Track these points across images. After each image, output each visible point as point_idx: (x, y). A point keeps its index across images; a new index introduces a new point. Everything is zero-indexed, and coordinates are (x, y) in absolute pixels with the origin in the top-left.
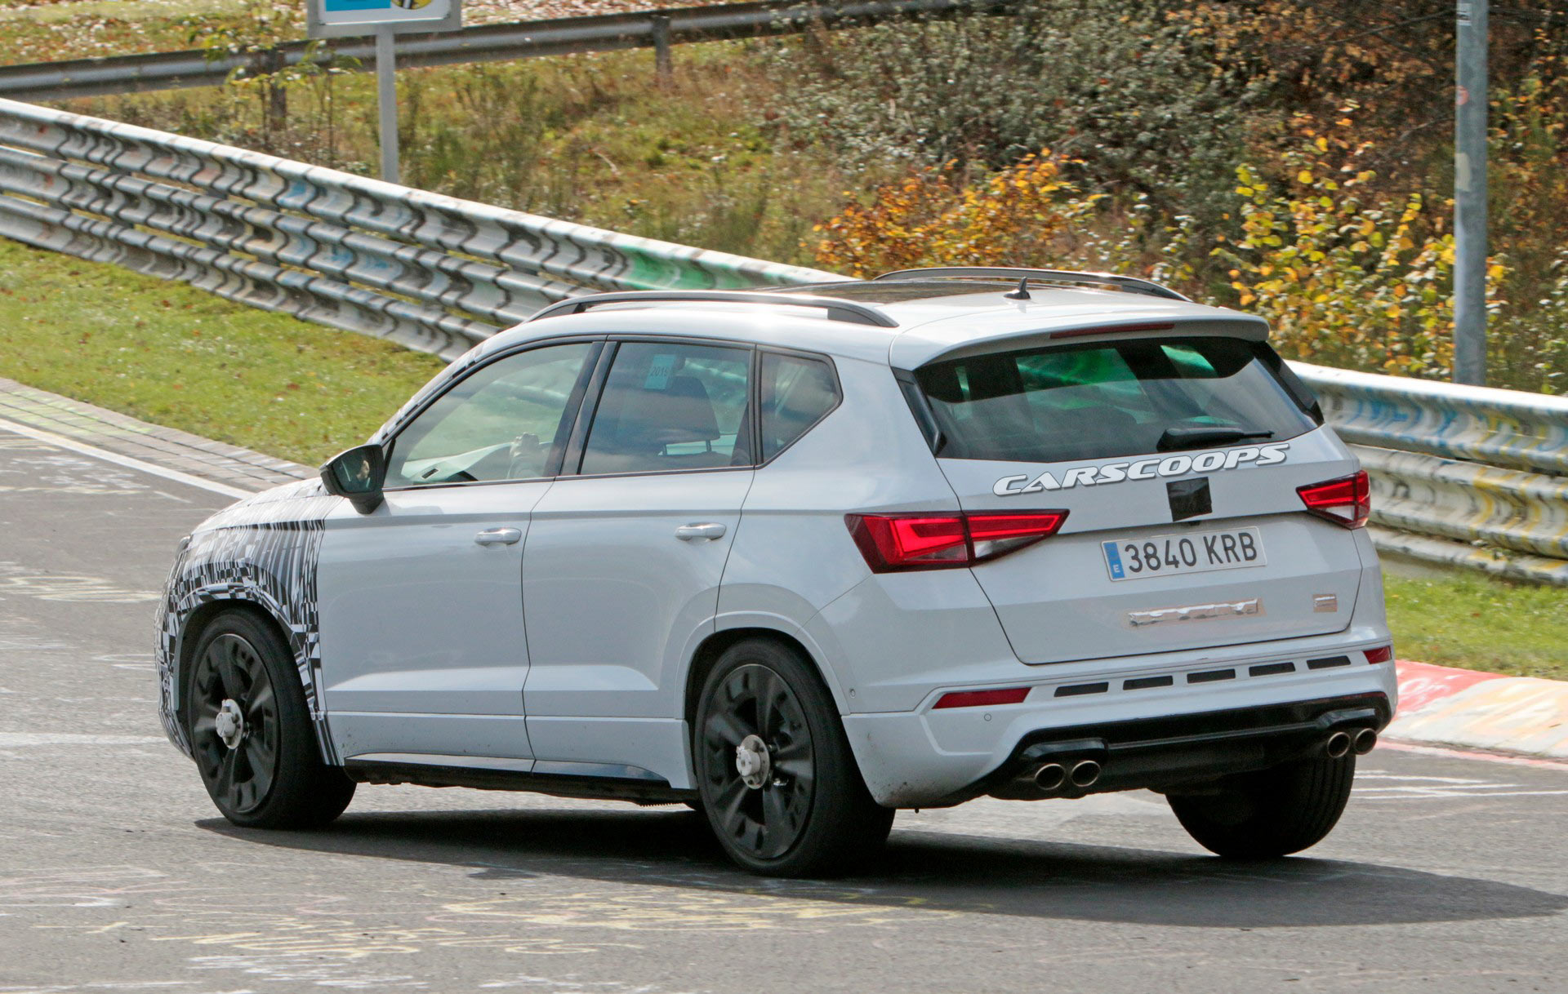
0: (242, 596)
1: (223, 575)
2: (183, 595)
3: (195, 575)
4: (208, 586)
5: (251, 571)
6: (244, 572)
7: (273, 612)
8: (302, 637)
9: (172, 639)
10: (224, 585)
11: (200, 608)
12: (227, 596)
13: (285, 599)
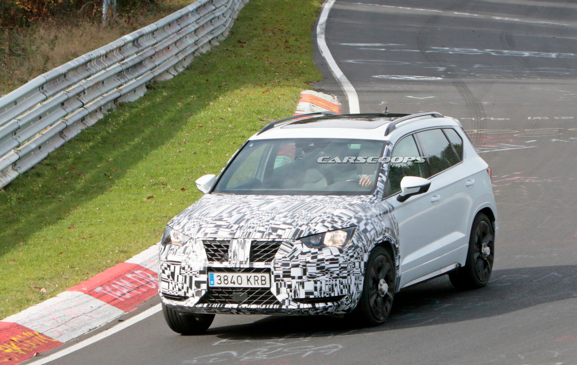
0: (385, 240)
1: (380, 234)
2: (370, 246)
3: (373, 237)
4: (377, 239)
5: (387, 230)
6: (385, 231)
7: (392, 243)
8: (398, 248)
9: (365, 263)
10: (381, 237)
11: (374, 248)
12: (381, 241)
13: (395, 237)
